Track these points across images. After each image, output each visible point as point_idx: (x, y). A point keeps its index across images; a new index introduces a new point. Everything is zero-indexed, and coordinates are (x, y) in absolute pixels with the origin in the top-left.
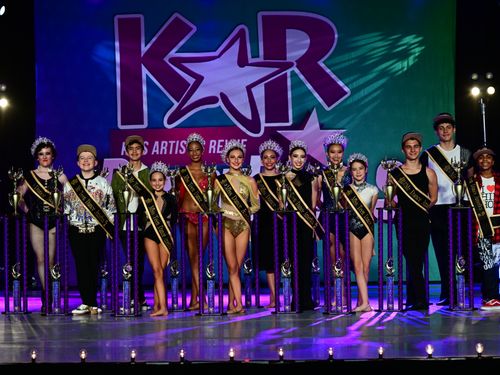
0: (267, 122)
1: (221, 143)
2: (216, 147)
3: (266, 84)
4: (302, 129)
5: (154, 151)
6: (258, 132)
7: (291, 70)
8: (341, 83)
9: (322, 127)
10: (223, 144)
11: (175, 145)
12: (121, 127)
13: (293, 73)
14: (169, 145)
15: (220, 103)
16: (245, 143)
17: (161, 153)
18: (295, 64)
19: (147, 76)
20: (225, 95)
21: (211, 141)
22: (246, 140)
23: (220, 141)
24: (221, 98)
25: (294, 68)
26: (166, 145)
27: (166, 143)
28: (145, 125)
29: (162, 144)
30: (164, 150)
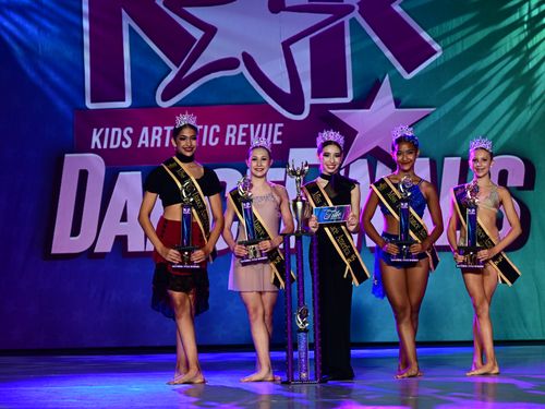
0: (313, 97)
1: (244, 130)
2: (237, 135)
3: (311, 39)
4: (369, 108)
5: (141, 142)
6: (300, 112)
7: (350, 16)
8: (426, 36)
9: (398, 104)
10: (247, 131)
12: (90, 105)
13: (353, 21)
14: (164, 132)
15: (242, 69)
16: (280, 129)
17: (152, 145)
18: (357, 8)
19: (130, 28)
20: (250, 56)
21: (229, 127)
22: (282, 125)
23: (242, 126)
24: (244, 61)
25: (355, 14)
26: (160, 134)
27: (160, 129)
28: (127, 103)
29: (154, 132)
30: (156, 141)
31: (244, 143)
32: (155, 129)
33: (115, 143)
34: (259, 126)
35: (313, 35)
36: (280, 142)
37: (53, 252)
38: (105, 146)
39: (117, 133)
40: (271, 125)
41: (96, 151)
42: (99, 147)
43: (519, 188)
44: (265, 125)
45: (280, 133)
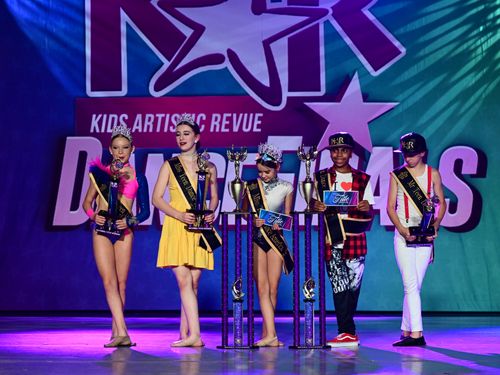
0: (290, 90)
1: (228, 119)
2: (221, 123)
3: (289, 39)
4: (339, 101)
5: (135, 127)
6: (278, 103)
7: (324, 19)
9: (366, 98)
10: (230, 119)
11: (164, 119)
12: (90, 94)
13: (327, 23)
14: (156, 119)
15: (227, 64)
16: (259, 118)
17: (145, 130)
18: (331, 12)
19: (128, 25)
20: (234, 53)
21: (214, 116)
22: (261, 115)
23: (225, 115)
24: (229, 56)
25: (329, 17)
26: (152, 120)
27: (152, 116)
28: (124, 92)
29: (147, 119)
30: (148, 127)
31: (227, 130)
32: (148, 116)
33: (112, 127)
34: (241, 115)
35: (291, 35)
36: (259, 130)
37: (55, 224)
38: (103, 131)
39: (113, 119)
40: (251, 115)
41: (95, 134)
42: (98, 131)
43: (472, 176)
44: (246, 115)
45: (260, 122)
